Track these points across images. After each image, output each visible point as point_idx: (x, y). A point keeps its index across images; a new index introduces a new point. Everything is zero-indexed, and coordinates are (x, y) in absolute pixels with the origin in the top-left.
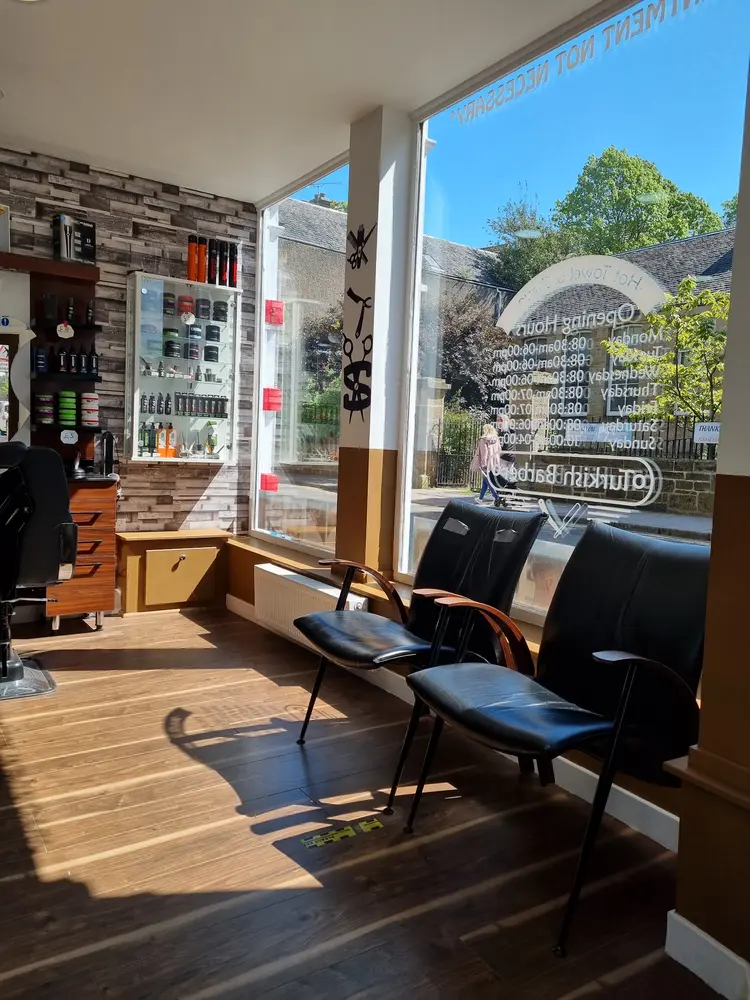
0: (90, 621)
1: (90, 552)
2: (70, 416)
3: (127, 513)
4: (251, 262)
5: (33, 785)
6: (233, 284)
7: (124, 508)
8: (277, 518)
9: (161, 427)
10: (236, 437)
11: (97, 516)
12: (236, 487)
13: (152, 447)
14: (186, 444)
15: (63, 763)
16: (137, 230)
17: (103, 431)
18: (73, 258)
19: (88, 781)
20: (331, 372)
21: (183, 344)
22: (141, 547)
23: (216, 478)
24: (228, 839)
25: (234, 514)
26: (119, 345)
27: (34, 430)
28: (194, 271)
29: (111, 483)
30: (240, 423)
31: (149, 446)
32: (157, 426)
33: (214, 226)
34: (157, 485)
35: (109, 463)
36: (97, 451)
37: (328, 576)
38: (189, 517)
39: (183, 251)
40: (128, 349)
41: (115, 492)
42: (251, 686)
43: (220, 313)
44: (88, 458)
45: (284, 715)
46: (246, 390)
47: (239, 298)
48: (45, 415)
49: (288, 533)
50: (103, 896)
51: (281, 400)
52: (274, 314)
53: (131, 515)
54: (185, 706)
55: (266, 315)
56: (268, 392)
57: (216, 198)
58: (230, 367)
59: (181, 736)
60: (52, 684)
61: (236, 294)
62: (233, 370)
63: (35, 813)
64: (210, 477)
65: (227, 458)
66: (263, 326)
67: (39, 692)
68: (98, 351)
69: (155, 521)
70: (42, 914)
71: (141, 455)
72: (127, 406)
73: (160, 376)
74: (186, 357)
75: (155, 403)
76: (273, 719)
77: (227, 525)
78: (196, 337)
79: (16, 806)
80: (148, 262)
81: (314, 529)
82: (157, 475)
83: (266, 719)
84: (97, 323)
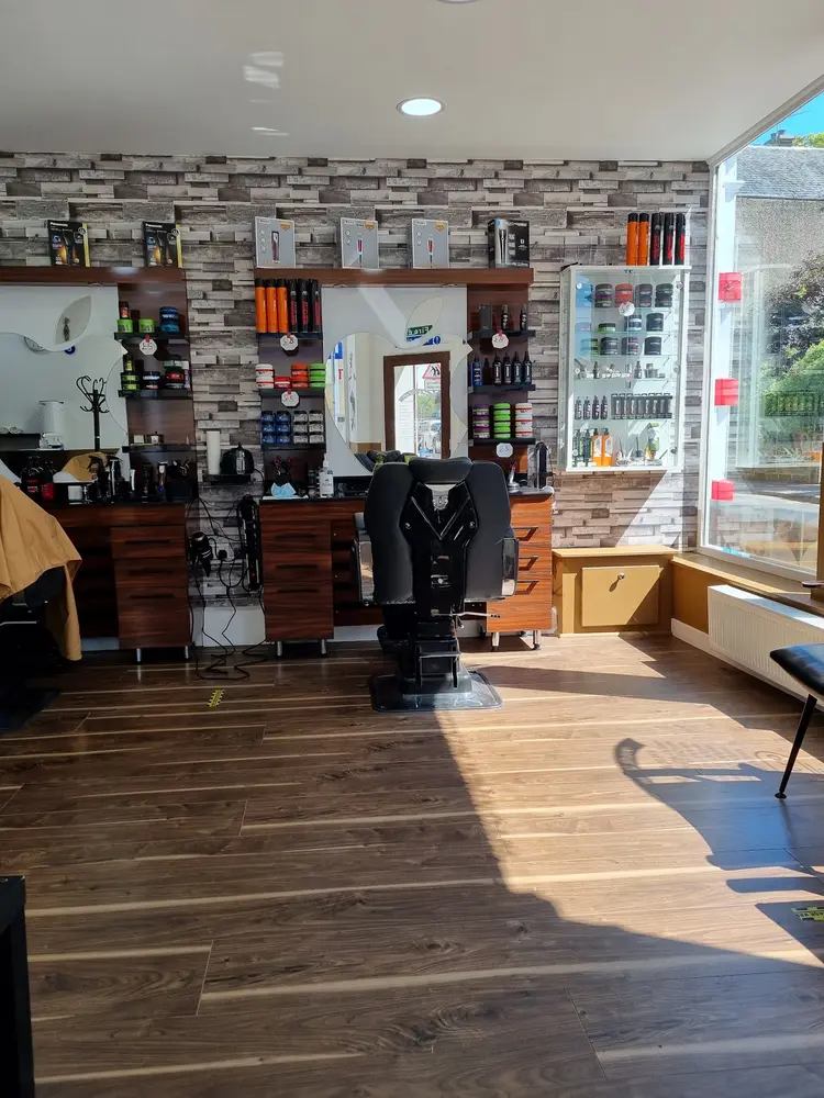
0: (527, 639)
1: (527, 569)
2: (503, 429)
3: (561, 528)
4: (702, 231)
5: (491, 795)
6: (679, 260)
7: (557, 524)
8: (732, 532)
9: (596, 433)
10: (682, 440)
11: (532, 532)
12: (681, 496)
13: (586, 456)
14: (625, 452)
15: (517, 778)
16: (571, 219)
17: (537, 442)
18: (508, 263)
19: (541, 800)
20: (795, 351)
21: (620, 340)
22: (577, 564)
23: (658, 487)
24: (702, 889)
25: (679, 528)
26: (552, 349)
27: (472, 445)
28: (634, 254)
29: (546, 497)
30: (686, 423)
31: (584, 456)
32: (592, 433)
33: (657, 198)
34: (591, 497)
35: (543, 476)
36: (531, 463)
37: (808, 602)
38: (627, 532)
39: (621, 233)
40: (562, 352)
41: (550, 506)
42: (711, 724)
43: (663, 297)
44: (521, 471)
45: (757, 762)
46: (694, 384)
47: (687, 276)
48: (481, 429)
49: (748, 550)
50: (570, 919)
51: (738, 392)
52: (729, 288)
53: (566, 529)
54: (637, 738)
55: (720, 291)
56: (721, 384)
57: (660, 164)
58: (675, 358)
59: (634, 769)
60: (498, 700)
61: (683, 272)
62: (679, 363)
63: (497, 823)
64: (651, 487)
65: (671, 464)
66: (715, 304)
67: (486, 706)
68: (531, 358)
69: (591, 536)
70: (514, 923)
71: (575, 466)
72: (560, 412)
73: (595, 377)
74: (624, 353)
75: (590, 408)
76: (741, 765)
77: (671, 540)
78: (636, 329)
79: (479, 813)
80: (582, 253)
81: (784, 545)
82: (593, 486)
83: (732, 763)
84: (530, 328)
